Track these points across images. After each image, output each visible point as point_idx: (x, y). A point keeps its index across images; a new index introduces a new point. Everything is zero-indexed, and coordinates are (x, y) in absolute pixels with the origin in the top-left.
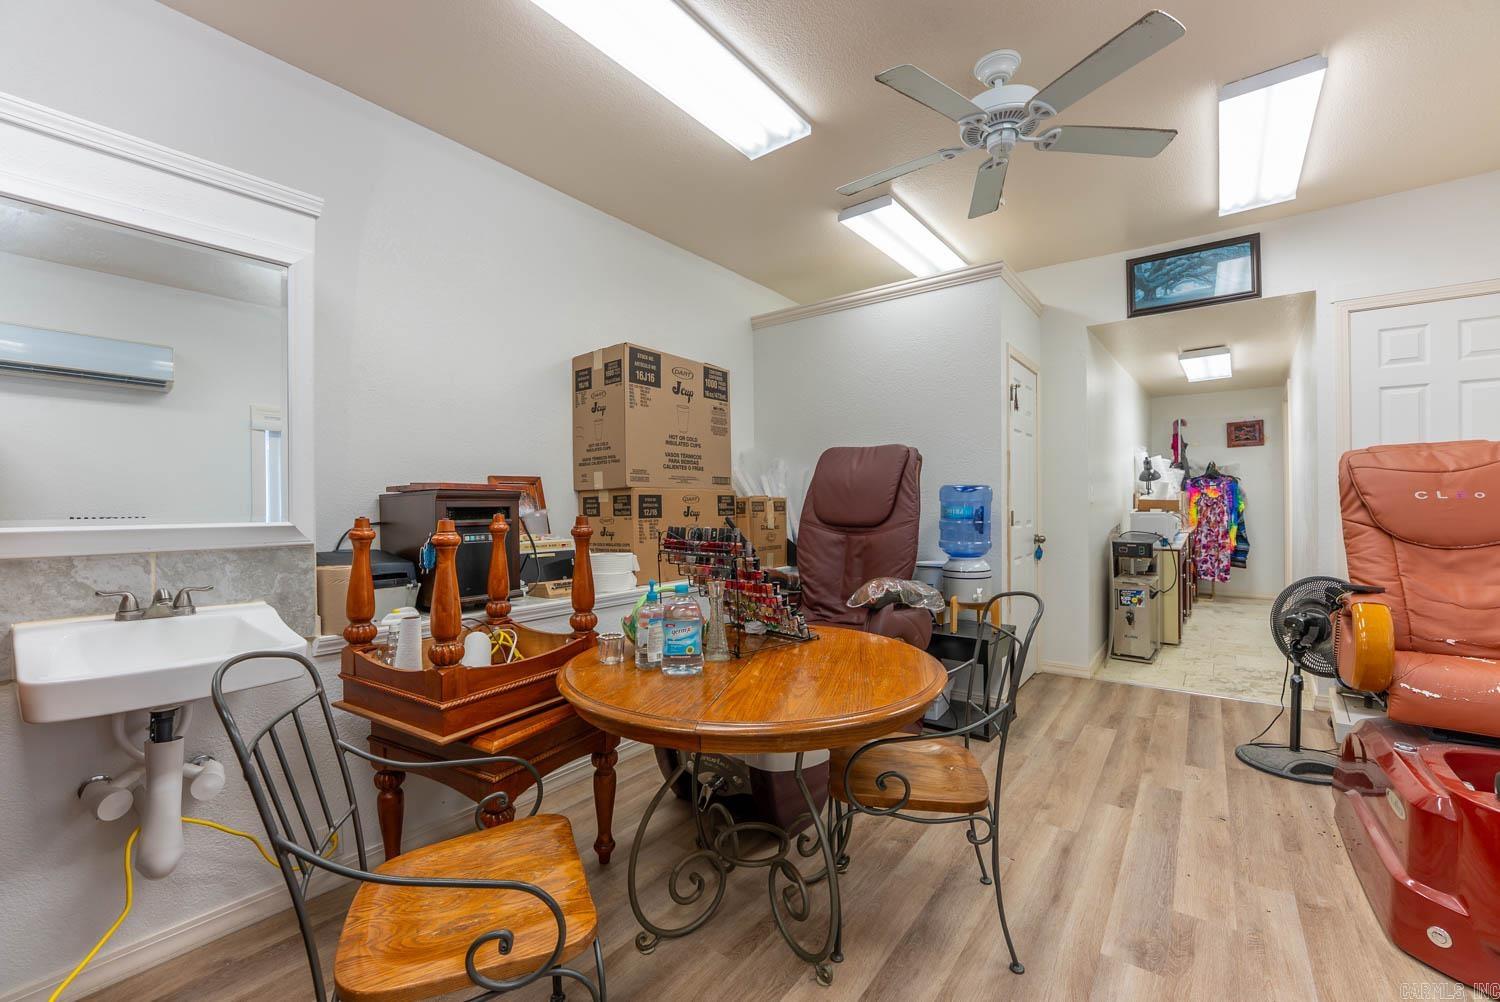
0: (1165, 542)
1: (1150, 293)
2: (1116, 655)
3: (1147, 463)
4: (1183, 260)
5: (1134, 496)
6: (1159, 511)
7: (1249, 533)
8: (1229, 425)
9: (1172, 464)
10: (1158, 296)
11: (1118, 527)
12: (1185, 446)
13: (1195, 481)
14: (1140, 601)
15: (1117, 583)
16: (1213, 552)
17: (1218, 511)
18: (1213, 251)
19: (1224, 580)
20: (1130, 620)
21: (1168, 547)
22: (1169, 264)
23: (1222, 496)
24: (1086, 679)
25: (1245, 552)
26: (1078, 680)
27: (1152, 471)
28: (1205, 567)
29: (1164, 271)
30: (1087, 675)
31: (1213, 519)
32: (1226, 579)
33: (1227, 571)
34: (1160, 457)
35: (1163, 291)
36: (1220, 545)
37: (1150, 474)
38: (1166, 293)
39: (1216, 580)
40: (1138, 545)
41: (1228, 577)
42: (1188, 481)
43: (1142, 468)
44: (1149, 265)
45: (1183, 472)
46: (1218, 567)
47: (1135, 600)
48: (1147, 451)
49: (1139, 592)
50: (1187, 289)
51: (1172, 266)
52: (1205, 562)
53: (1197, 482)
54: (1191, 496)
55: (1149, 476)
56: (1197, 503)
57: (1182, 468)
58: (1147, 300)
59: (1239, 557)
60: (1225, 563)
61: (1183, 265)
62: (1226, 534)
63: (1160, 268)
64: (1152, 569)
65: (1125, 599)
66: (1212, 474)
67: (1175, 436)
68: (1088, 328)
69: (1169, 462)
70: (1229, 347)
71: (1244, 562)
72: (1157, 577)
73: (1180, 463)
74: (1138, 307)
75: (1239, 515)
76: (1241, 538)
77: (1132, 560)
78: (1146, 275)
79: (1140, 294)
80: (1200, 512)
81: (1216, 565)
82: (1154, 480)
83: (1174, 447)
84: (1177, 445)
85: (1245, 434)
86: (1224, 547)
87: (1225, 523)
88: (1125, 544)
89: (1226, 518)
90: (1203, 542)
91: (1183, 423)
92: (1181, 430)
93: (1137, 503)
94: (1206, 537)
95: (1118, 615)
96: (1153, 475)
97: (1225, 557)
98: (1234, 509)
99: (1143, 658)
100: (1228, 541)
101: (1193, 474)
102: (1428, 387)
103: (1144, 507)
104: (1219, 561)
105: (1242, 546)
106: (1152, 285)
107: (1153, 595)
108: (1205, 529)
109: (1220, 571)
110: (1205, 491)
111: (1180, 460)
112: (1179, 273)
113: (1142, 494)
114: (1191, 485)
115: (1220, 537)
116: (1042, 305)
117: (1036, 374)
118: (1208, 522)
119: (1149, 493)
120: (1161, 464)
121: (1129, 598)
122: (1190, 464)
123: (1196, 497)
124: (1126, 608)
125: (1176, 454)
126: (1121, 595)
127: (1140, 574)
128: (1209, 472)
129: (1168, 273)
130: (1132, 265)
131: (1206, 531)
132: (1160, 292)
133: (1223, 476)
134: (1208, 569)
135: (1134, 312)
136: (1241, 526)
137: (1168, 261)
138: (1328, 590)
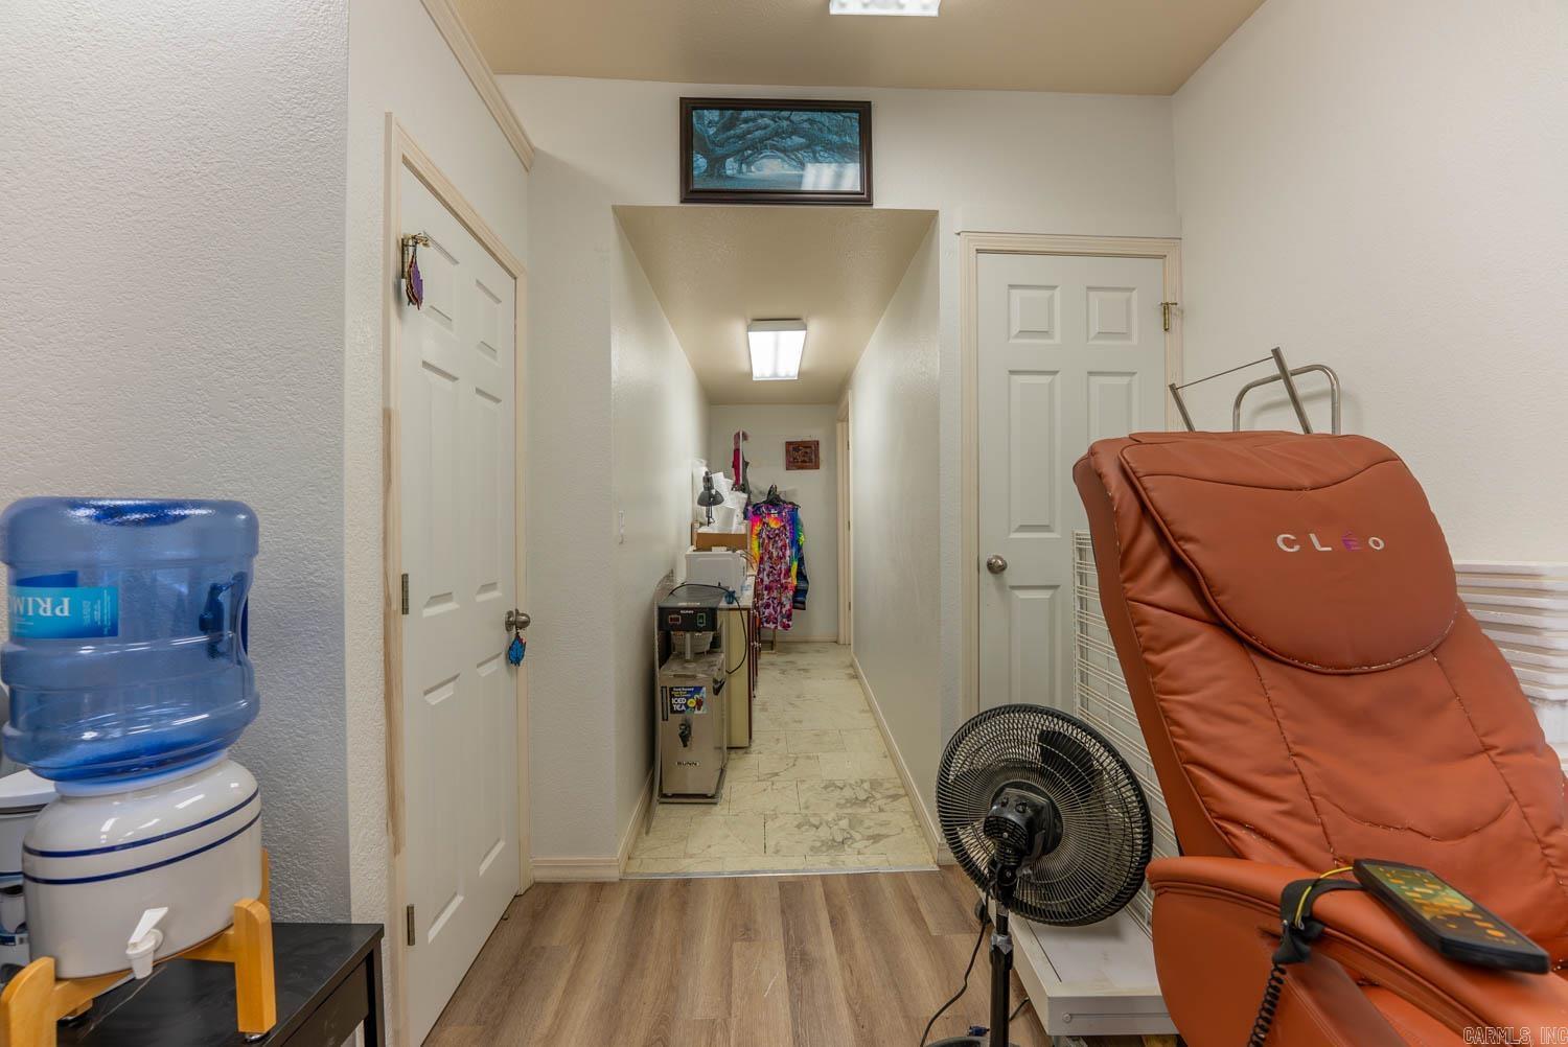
0: (731, 596)
1: (716, 163)
2: (665, 796)
3: (708, 480)
4: (766, 119)
5: (692, 526)
6: (721, 550)
7: (809, 570)
8: (788, 444)
9: (734, 485)
10: (729, 172)
11: (670, 576)
12: (746, 464)
13: (757, 507)
14: (699, 704)
15: (667, 675)
16: (775, 594)
17: (780, 544)
18: (809, 115)
19: (785, 627)
20: (685, 738)
21: (735, 605)
22: (746, 121)
23: (784, 526)
24: (613, 883)
25: (804, 592)
26: (598, 888)
27: (713, 492)
28: (767, 612)
29: (738, 131)
30: (613, 874)
31: (775, 554)
32: (789, 626)
33: (789, 616)
34: (721, 474)
35: (736, 166)
36: (782, 585)
37: (711, 496)
38: (740, 171)
39: (779, 628)
40: (697, 610)
41: (790, 623)
42: (750, 508)
43: (700, 488)
44: (714, 115)
45: (745, 496)
46: (781, 612)
47: (692, 703)
48: (707, 466)
49: (698, 689)
50: (770, 170)
51: (751, 124)
52: (767, 606)
53: (759, 509)
54: (753, 526)
55: (710, 499)
56: (759, 535)
57: (744, 491)
58: (711, 176)
59: (800, 597)
60: (788, 607)
61: (766, 127)
62: (788, 570)
63: (729, 126)
64: (716, 644)
65: (678, 703)
66: (774, 500)
67: (737, 452)
68: (614, 208)
69: (731, 482)
70: (804, 320)
71: (804, 603)
72: (723, 656)
73: (741, 486)
74: (697, 186)
75: (799, 549)
76: (801, 576)
77: (688, 635)
78: (712, 131)
79: (700, 162)
80: (761, 545)
81: (779, 608)
82: (715, 504)
83: (736, 465)
84: (738, 465)
85: (802, 455)
86: (786, 588)
87: (788, 558)
88: (677, 610)
89: (788, 553)
90: (765, 583)
91: (745, 437)
92: (742, 444)
93: (695, 537)
94: (768, 575)
95: (668, 729)
96: (714, 497)
97: (787, 599)
98: (795, 543)
99: (704, 796)
100: (789, 580)
101: (754, 501)
102: (1058, 375)
103: (704, 543)
104: (781, 604)
105: (803, 585)
106: (719, 151)
107: (717, 691)
108: (767, 566)
109: (783, 617)
110: (766, 520)
111: (741, 482)
112: (762, 140)
113: (702, 524)
114: (753, 512)
115: (782, 576)
116: (534, 150)
117: (515, 278)
118: (770, 558)
119: (709, 523)
120: (722, 483)
121: (683, 701)
122: (751, 488)
123: (758, 528)
124: (679, 718)
125: (737, 474)
126: (672, 696)
127: (698, 655)
128: (771, 497)
129: (741, 137)
130: (690, 107)
131: (767, 569)
132: (731, 167)
133: (784, 502)
134: (770, 614)
135: (691, 194)
136: (801, 561)
137: (745, 114)
138: (1047, 737)
